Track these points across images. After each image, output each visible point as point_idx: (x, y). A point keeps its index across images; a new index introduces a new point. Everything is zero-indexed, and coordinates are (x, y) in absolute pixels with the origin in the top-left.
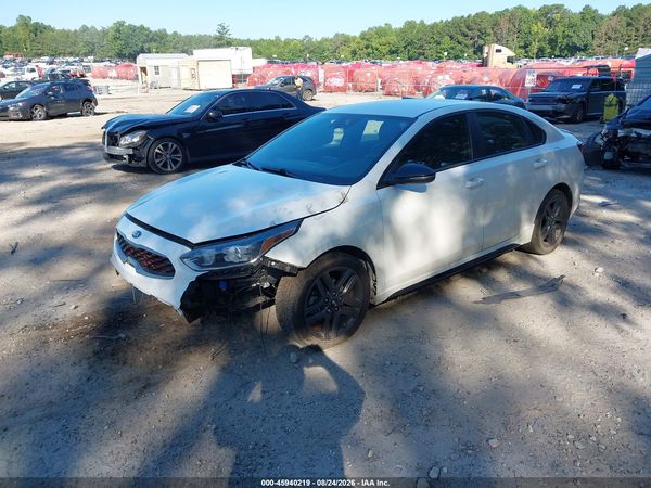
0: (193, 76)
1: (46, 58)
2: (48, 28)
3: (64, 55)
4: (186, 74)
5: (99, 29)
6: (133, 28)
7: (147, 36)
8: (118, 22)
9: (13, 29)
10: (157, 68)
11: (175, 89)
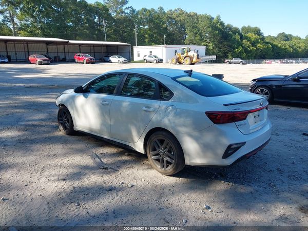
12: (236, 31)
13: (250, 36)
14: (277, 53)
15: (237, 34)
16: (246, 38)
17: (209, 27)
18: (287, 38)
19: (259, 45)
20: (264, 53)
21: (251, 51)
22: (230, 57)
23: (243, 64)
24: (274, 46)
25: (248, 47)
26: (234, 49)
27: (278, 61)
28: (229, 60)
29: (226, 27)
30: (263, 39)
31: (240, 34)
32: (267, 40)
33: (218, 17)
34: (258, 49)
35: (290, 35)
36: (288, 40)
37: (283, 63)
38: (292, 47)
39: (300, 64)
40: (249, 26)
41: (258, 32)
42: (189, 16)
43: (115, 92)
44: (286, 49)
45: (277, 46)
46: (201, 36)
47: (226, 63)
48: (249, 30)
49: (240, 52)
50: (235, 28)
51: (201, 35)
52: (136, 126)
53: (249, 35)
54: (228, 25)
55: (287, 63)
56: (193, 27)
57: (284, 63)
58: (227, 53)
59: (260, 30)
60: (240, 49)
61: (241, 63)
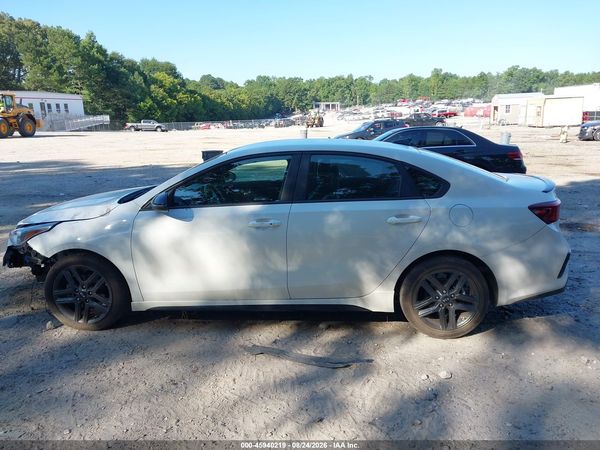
0: (538, 114)
1: (446, 101)
2: (454, 77)
3: (461, 97)
4: (532, 111)
5: (494, 74)
6: (526, 72)
7: (538, 77)
8: (513, 67)
9: (428, 80)
10: (508, 107)
11: (520, 126)
12: (132, 67)
13: (160, 78)
14: (212, 111)
15: (136, 73)
16: (155, 81)
17: (75, 55)
18: (218, 84)
19: (181, 95)
20: (191, 111)
21: (168, 107)
22: (131, 118)
23: (163, 131)
24: (204, 98)
25: (163, 99)
26: (137, 101)
27: (220, 125)
28: (135, 124)
29: (112, 59)
30: (183, 84)
31: (141, 74)
32: (190, 87)
33: (91, 36)
34: (180, 103)
35: (221, 80)
36: (218, 88)
37: (228, 128)
38: (231, 101)
39: (255, 129)
40: (153, 60)
41: (172, 71)
42: (20, 26)
43: (283, 195)
44: (223, 103)
45: (209, 99)
46: (61, 73)
47: (129, 129)
48: (155, 66)
49: (149, 109)
50: (130, 61)
51: (60, 70)
52: (370, 260)
53: (160, 75)
54: (114, 54)
55: (235, 127)
56: (39, 53)
57: (231, 128)
58: (124, 110)
59: (175, 69)
60: (149, 102)
61: (159, 129)
